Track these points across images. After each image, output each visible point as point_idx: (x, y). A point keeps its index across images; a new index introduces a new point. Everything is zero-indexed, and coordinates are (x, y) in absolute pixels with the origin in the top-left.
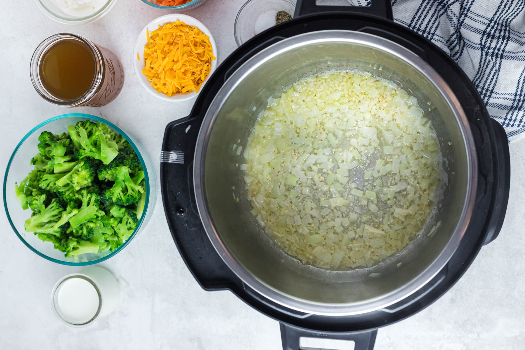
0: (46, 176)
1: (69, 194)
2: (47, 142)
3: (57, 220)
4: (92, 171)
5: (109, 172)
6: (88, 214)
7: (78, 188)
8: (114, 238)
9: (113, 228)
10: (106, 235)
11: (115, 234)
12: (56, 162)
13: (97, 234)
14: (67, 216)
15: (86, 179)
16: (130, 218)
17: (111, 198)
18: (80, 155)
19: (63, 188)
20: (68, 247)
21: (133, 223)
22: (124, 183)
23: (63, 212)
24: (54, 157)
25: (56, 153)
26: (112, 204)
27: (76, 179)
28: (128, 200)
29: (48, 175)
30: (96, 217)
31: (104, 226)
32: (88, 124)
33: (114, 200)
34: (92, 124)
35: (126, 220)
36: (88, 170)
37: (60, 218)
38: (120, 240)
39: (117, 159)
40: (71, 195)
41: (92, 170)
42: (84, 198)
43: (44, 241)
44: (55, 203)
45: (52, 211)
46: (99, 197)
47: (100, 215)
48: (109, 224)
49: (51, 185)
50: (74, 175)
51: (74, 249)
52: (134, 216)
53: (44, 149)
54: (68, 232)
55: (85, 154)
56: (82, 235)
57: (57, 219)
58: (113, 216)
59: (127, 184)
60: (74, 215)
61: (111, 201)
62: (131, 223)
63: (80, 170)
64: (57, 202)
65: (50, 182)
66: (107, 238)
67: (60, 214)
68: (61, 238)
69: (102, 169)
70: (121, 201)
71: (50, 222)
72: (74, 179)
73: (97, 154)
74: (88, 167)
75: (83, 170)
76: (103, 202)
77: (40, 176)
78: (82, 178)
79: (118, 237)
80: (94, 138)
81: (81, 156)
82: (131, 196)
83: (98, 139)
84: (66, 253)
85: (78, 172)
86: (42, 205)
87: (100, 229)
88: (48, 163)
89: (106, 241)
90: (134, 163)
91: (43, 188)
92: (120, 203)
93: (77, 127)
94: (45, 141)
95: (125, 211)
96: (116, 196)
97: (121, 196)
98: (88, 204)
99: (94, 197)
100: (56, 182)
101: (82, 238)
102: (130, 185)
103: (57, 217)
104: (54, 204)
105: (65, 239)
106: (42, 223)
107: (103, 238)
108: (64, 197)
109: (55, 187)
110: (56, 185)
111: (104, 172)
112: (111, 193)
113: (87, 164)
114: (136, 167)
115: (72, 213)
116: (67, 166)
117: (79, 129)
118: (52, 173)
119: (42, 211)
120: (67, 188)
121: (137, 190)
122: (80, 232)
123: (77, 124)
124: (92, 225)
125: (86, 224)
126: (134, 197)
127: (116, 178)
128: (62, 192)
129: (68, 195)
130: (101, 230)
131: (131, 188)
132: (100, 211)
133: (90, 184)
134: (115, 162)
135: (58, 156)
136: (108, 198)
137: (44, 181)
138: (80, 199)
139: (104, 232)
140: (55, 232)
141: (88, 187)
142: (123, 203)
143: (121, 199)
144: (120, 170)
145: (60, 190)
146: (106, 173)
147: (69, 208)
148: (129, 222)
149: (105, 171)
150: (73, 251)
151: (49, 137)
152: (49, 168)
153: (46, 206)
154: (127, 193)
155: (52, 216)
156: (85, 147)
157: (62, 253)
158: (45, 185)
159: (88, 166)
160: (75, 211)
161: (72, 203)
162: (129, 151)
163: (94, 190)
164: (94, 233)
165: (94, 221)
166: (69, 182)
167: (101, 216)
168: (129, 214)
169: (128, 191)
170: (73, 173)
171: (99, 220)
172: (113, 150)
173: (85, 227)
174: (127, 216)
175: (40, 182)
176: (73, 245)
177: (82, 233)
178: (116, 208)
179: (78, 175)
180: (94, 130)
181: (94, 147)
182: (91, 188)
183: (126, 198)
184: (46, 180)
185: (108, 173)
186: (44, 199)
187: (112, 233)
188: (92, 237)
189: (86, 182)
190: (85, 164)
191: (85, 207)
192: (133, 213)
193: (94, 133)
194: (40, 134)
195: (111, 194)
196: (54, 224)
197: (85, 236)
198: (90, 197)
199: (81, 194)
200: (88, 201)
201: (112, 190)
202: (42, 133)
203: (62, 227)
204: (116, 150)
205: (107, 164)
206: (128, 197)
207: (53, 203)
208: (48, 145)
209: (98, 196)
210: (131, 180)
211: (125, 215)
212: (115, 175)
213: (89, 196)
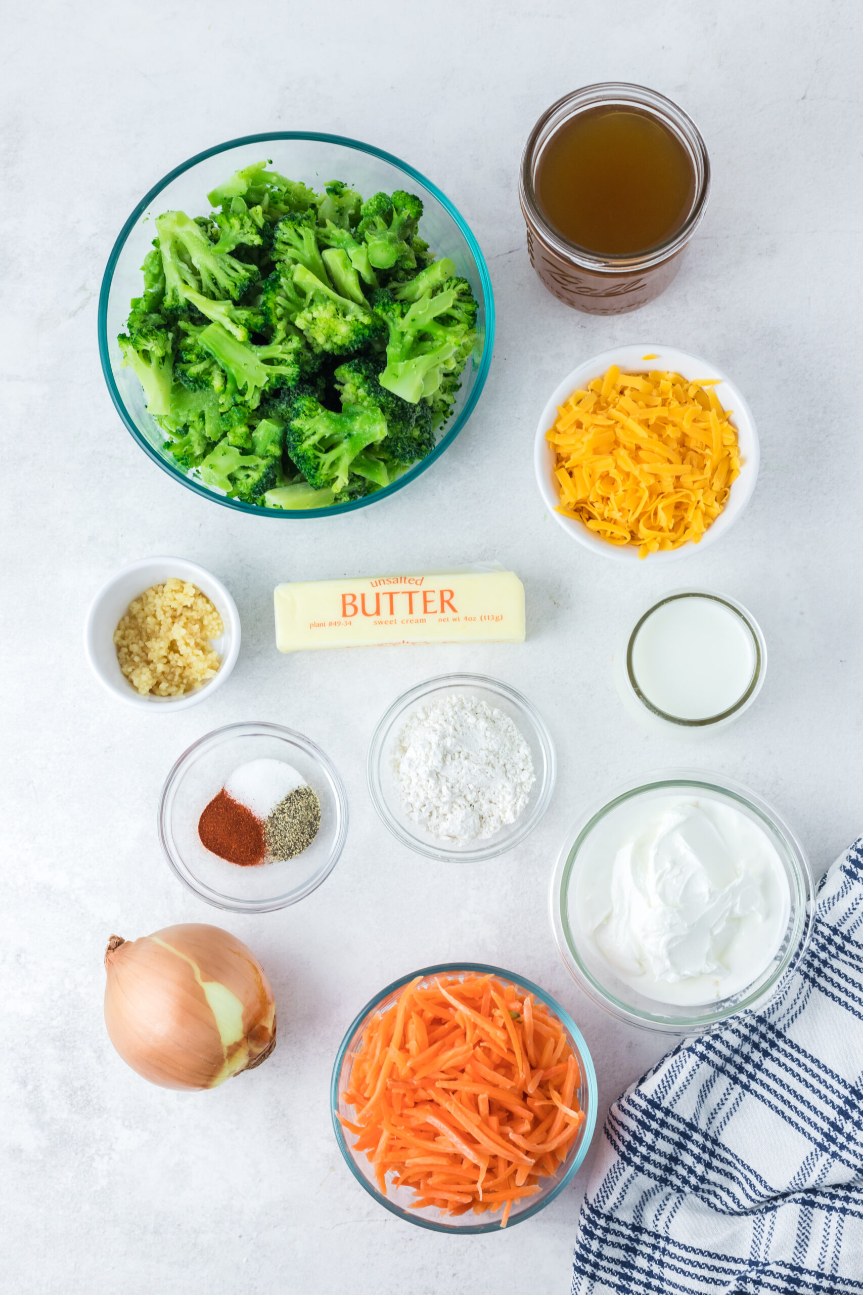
0: (309, 234)
1: (280, 305)
2: (395, 215)
3: (204, 290)
4: (353, 347)
5: (362, 392)
6: (244, 367)
7: (300, 323)
8: (199, 445)
9: (224, 435)
10: (201, 424)
11: (210, 446)
12: (353, 251)
13: (197, 401)
14: (224, 314)
15: (328, 338)
16: (261, 474)
17: (297, 415)
18: (387, 308)
19: (292, 286)
20: (145, 336)
21: (249, 484)
22: (346, 438)
23: (230, 302)
24: (363, 243)
25: (376, 246)
26: (284, 421)
27: (323, 313)
28: (303, 458)
29: (313, 239)
30: (240, 388)
31: (222, 414)
32: (470, 307)
33: (296, 423)
34: (471, 317)
35: (252, 465)
36: (354, 338)
37: (214, 297)
38: (198, 460)
39: (399, 403)
40: (279, 311)
41: (356, 346)
42: (280, 347)
43: (143, 269)
44: (248, 275)
45: (226, 272)
46: (294, 383)
47: (247, 397)
48: (231, 426)
49: (291, 252)
50: (331, 308)
51: (146, 355)
52: (268, 483)
53: (377, 213)
54: (182, 324)
55: (392, 320)
56: (184, 363)
57: (208, 288)
58: (252, 428)
59: (345, 445)
60: (229, 333)
61: (291, 416)
62: (250, 481)
63: (349, 318)
64: (250, 280)
65: (297, 249)
66: (194, 428)
67: (223, 292)
68: (163, 311)
69: (364, 371)
70: (298, 441)
71: (195, 272)
72: (320, 308)
73: (399, 350)
74: (361, 336)
75: (349, 327)
76: (282, 395)
77: (305, 219)
78: (330, 327)
79: (204, 455)
80: (439, 332)
81: (384, 310)
82: (319, 463)
83: (437, 343)
84: (128, 335)
85: (340, 314)
86: (233, 242)
87: (211, 404)
88: (342, 230)
89: (186, 428)
90: (399, 445)
91: (278, 234)
92: (292, 439)
93: (454, 282)
94: (397, 210)
95: (275, 457)
96: (307, 427)
97: (309, 437)
98: (269, 361)
99: (289, 371)
100: (300, 266)
101: (177, 364)
102: (345, 454)
103: (213, 288)
104: (243, 271)
105: (163, 322)
106: (188, 252)
107: (193, 417)
108: (269, 296)
109: (288, 261)
110: (293, 266)
111: (358, 378)
112: (310, 410)
113: (367, 332)
114: (393, 453)
115: (234, 326)
116: (350, 282)
117: (451, 290)
118: (322, 246)
119: (218, 247)
120: (292, 295)
121: (337, 474)
122: (192, 357)
123: (460, 280)
124: (217, 382)
125: (215, 367)
126: (316, 472)
127: (352, 416)
128: (281, 287)
129: (277, 305)
130: (210, 408)
131: (339, 459)
132: (258, 396)
133: (317, 351)
134: (390, 399)
135: (368, 254)
136: (295, 406)
137: (296, 231)
138: (275, 337)
139: (206, 418)
140: (173, 292)
141: (308, 346)
142: (295, 448)
143: (302, 442)
144: (375, 421)
145: (283, 280)
146: (358, 385)
147: (243, 314)
148: (250, 472)
149: (361, 380)
150: (138, 352)
151: (409, 217)
152: (331, 236)
153: (235, 254)
154: (321, 451)
155: (213, 275)
156: (409, 316)
157: (126, 324)
158: (285, 236)
159: (363, 335)
160: (241, 334)
161: (260, 320)
162: (426, 423)
163: (307, 362)
164: (198, 392)
165: (229, 386)
166: (309, 296)
167: (245, 401)
168: (271, 467)
169: (327, 451)
170: (335, 302)
171: (234, 398)
172: (421, 387)
173: (207, 367)
174: (263, 464)
175: (289, 223)
176: (153, 350)
177: (189, 362)
178: (276, 434)
179: (334, 316)
180: (459, 327)
181: (415, 337)
182: (309, 355)
183: (310, 453)
184: (301, 237)
185: (358, 388)
186: (250, 244)
187: (210, 438)
188: (185, 390)
189: (321, 340)
190: (366, 327)
191: (258, 354)
192: (276, 476)
193: (450, 329)
194: (411, 193)
195: (307, 412)
196: (193, 284)
197: (184, 373)
198: (286, 361)
199: (287, 336)
200: (277, 359)
201: (320, 410)
202: (415, 198)
203: (190, 307)
204: (422, 394)
205: (382, 383)
206: (312, 457)
207: (247, 270)
208: (388, 221)
209: (294, 380)
210: (357, 451)
211: (263, 457)
212: (358, 408)
213: (290, 358)
